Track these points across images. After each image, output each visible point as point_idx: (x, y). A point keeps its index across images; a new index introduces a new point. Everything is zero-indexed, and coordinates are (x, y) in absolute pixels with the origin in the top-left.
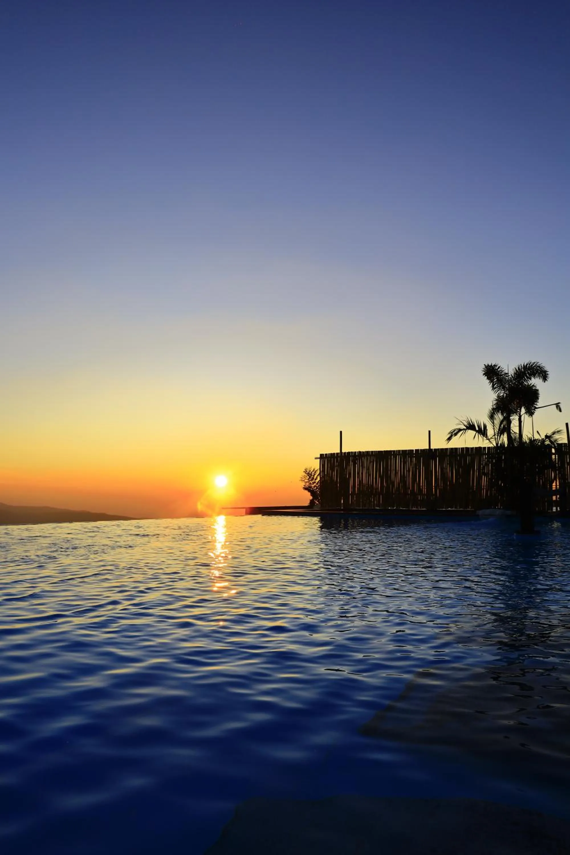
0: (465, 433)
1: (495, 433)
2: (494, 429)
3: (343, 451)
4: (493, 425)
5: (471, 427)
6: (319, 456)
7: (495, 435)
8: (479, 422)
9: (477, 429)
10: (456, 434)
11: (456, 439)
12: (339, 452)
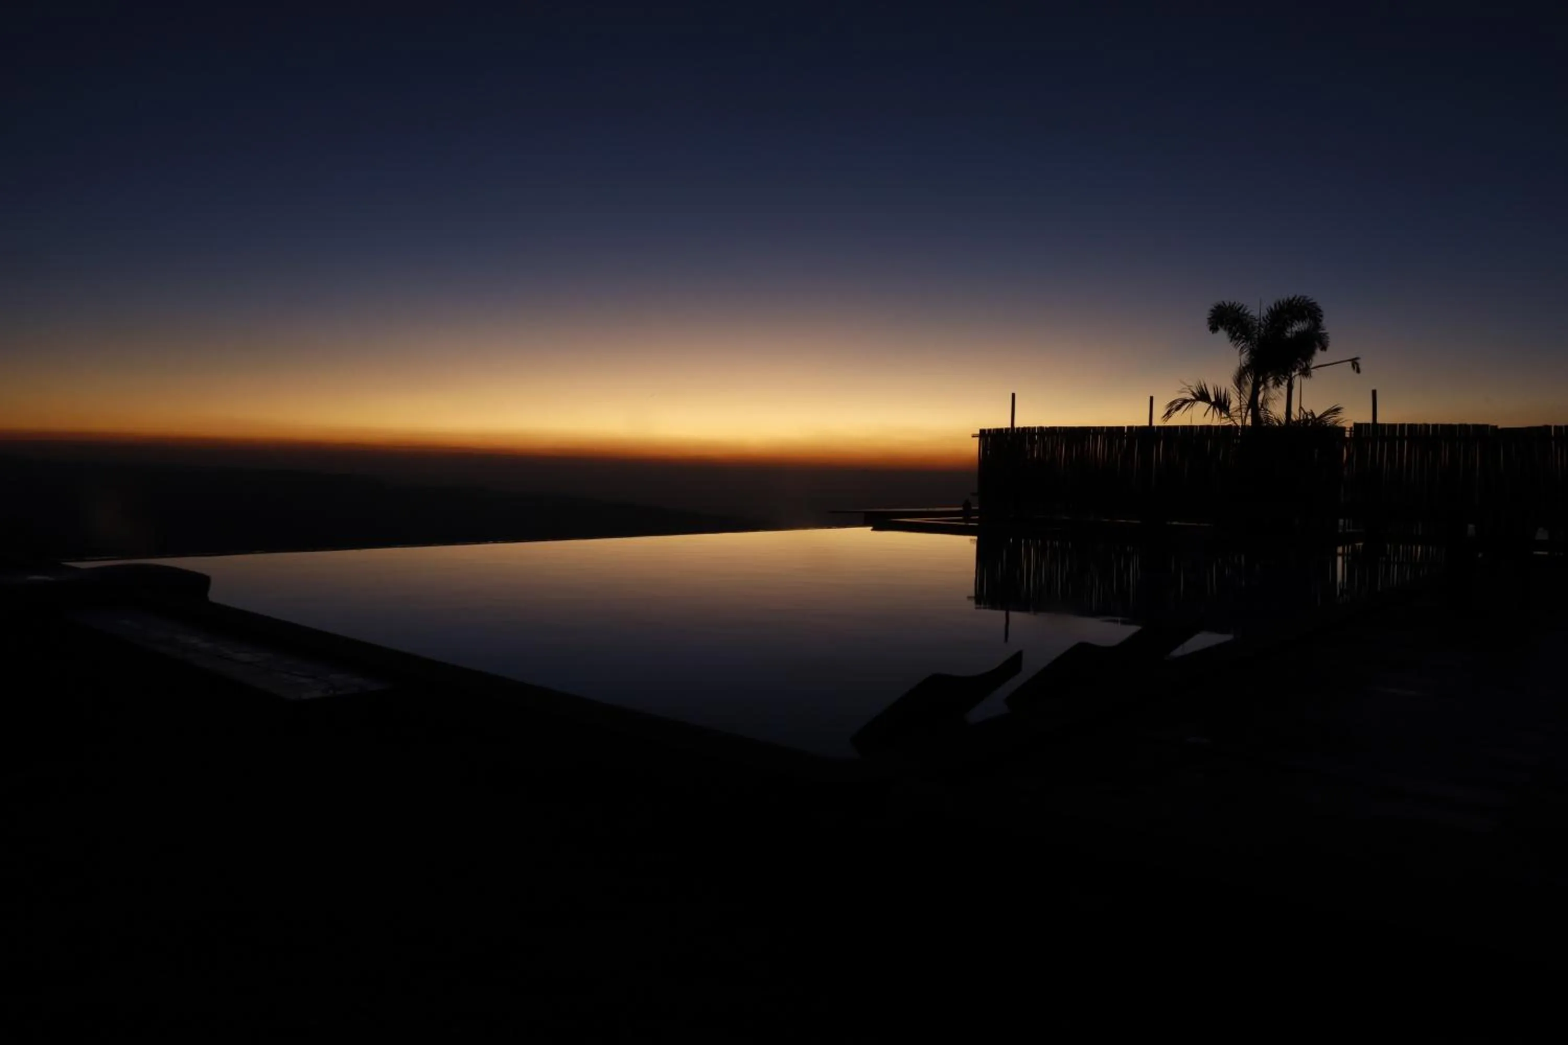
0: (1192, 406)
1: (1241, 405)
2: (1240, 398)
3: (1017, 425)
4: (1238, 391)
5: (1202, 396)
6: (978, 432)
7: (1240, 408)
8: (1217, 389)
9: (1213, 399)
10: (1178, 408)
11: (1178, 416)
12: (1009, 426)
